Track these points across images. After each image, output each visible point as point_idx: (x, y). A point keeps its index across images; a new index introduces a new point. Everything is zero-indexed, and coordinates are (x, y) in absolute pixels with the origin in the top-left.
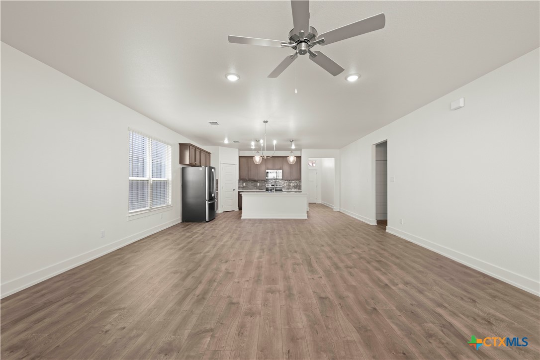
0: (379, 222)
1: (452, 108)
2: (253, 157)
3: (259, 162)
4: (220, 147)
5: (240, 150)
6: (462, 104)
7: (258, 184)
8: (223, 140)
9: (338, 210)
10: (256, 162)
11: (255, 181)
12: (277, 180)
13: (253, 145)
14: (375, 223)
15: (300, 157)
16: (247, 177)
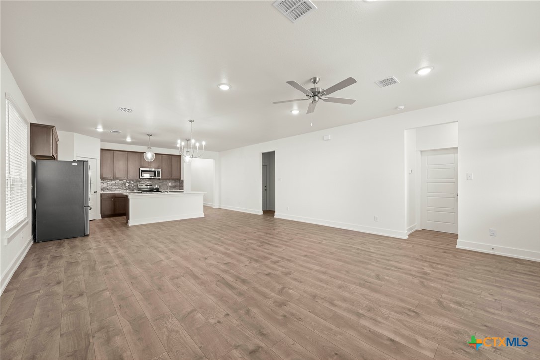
0: (265, 212)
1: (325, 139)
2: (143, 153)
3: (151, 159)
4: (75, 134)
5: (102, 141)
6: (330, 139)
7: (127, 185)
8: (96, 126)
10: (147, 159)
13: (180, 143)
14: (261, 213)
15: (181, 156)
16: (113, 175)
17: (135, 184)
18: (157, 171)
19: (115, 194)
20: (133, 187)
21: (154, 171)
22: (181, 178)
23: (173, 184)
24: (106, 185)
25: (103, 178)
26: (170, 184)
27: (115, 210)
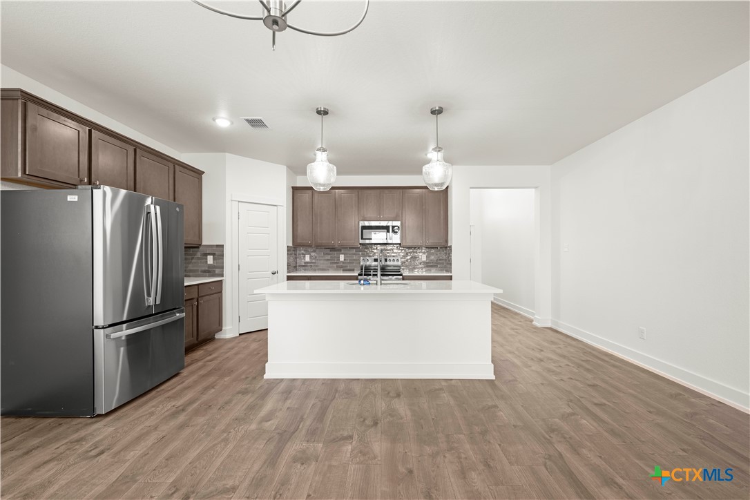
7: (342, 258)
9: (549, 325)
11: (333, 249)
12: (389, 247)
16: (312, 239)
17: (355, 257)
18: (393, 227)
22: (447, 241)
23: (433, 258)
24: (307, 259)
26: (424, 258)
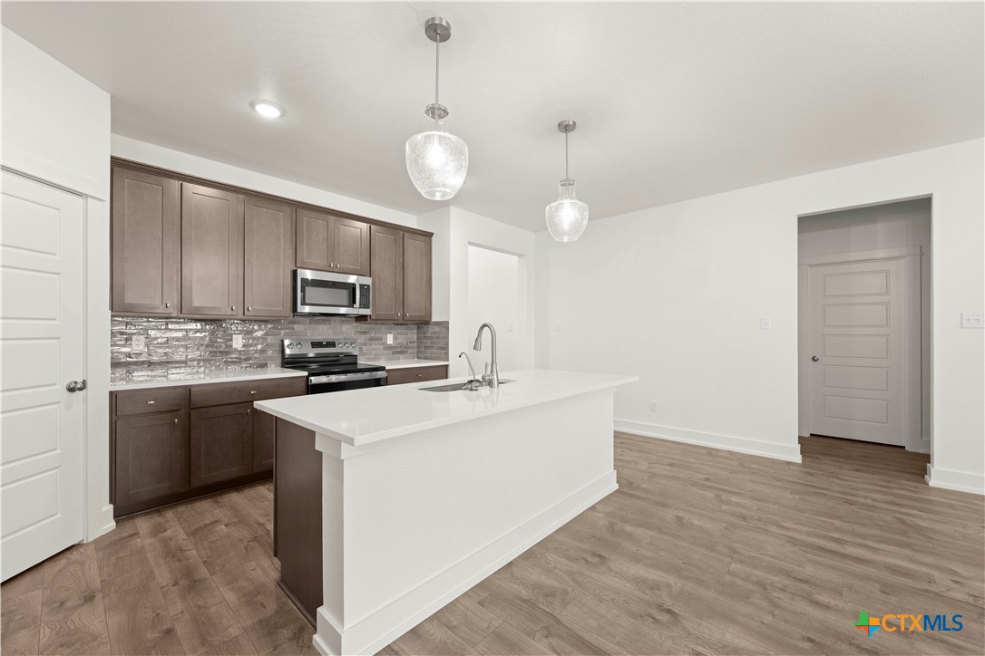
15: (431, 235)
16: (176, 299)
17: (270, 339)
18: (362, 286)
19: (188, 389)
20: (262, 351)
21: (352, 288)
22: (430, 314)
23: (402, 339)
24: (138, 345)
25: (121, 308)
26: (390, 339)
27: (188, 468)
